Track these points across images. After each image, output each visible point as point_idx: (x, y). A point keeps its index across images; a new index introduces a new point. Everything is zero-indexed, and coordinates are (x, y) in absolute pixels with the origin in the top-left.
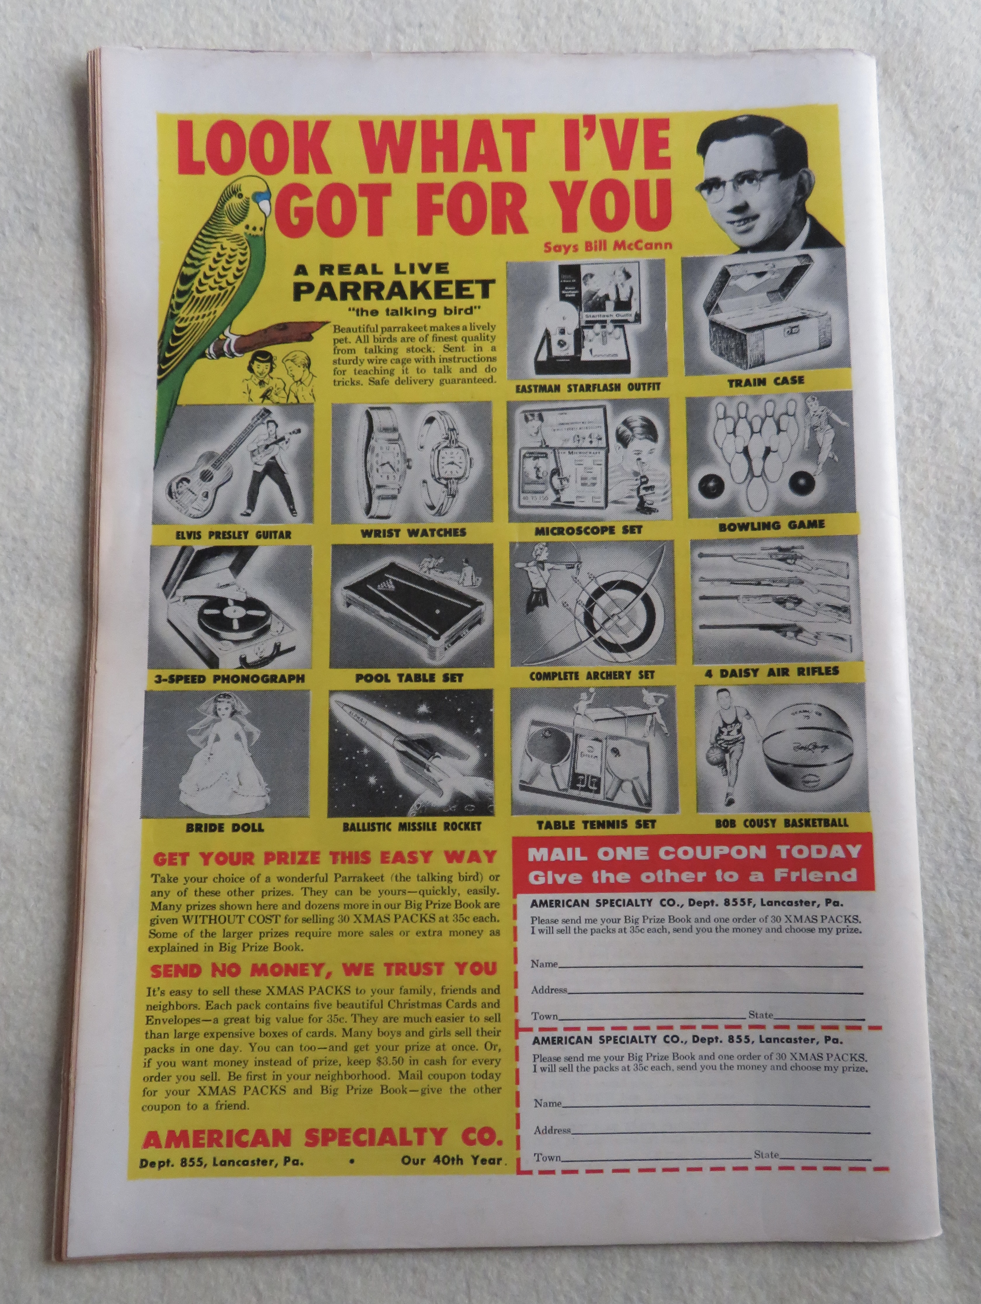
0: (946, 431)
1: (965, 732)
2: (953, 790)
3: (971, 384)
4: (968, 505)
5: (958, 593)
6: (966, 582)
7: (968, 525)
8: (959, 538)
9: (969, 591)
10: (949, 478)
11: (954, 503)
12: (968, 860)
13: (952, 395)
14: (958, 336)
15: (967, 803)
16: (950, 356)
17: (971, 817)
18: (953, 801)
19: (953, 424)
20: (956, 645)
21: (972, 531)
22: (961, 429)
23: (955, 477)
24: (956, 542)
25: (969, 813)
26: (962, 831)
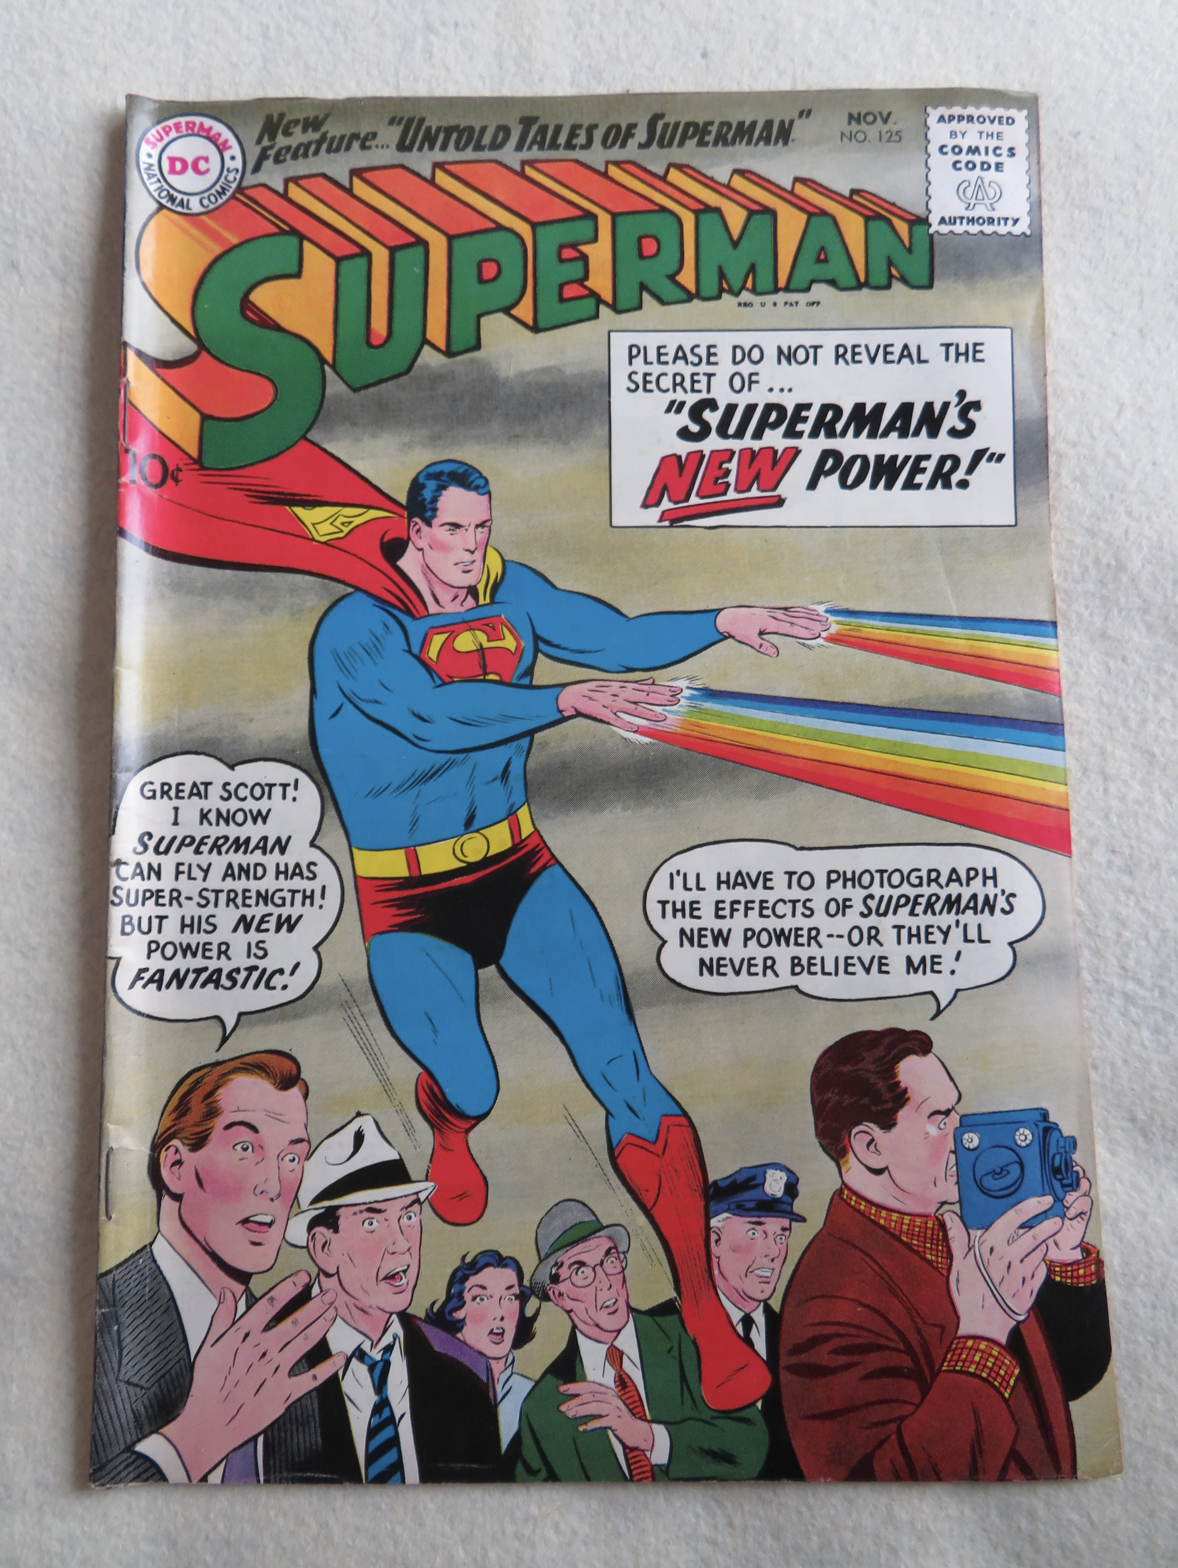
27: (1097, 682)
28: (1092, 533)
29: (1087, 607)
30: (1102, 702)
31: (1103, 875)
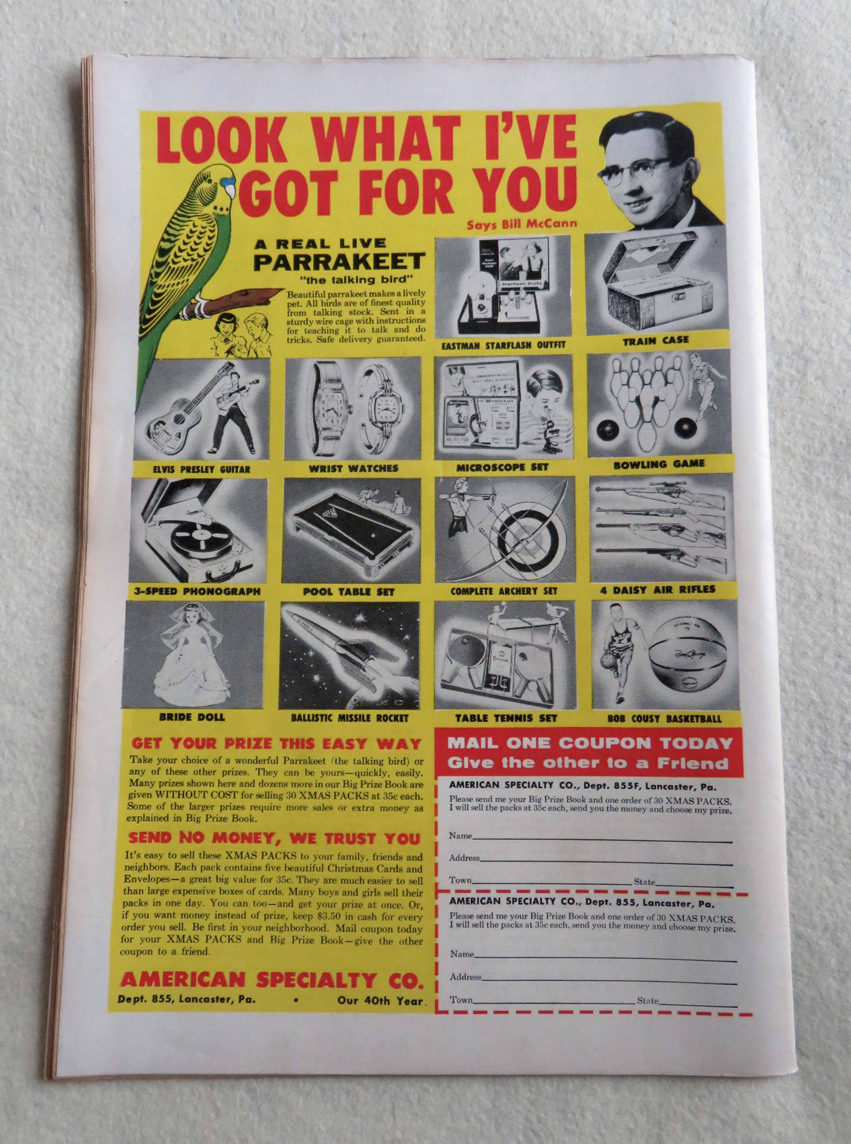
0: (811, 383)
1: (824, 642)
2: (813, 692)
3: (833, 344)
4: (829, 448)
5: (820, 523)
6: (827, 513)
7: (829, 465)
8: (821, 476)
9: (829, 521)
10: (813, 424)
11: (817, 445)
12: (825, 752)
13: (817, 353)
14: (823, 302)
15: (824, 703)
16: (815, 320)
17: (829, 716)
18: (812, 702)
19: (817, 378)
20: (817, 568)
21: (832, 470)
22: (824, 382)
23: (819, 423)
24: (818, 480)
25: (826, 712)
26: (820, 727)
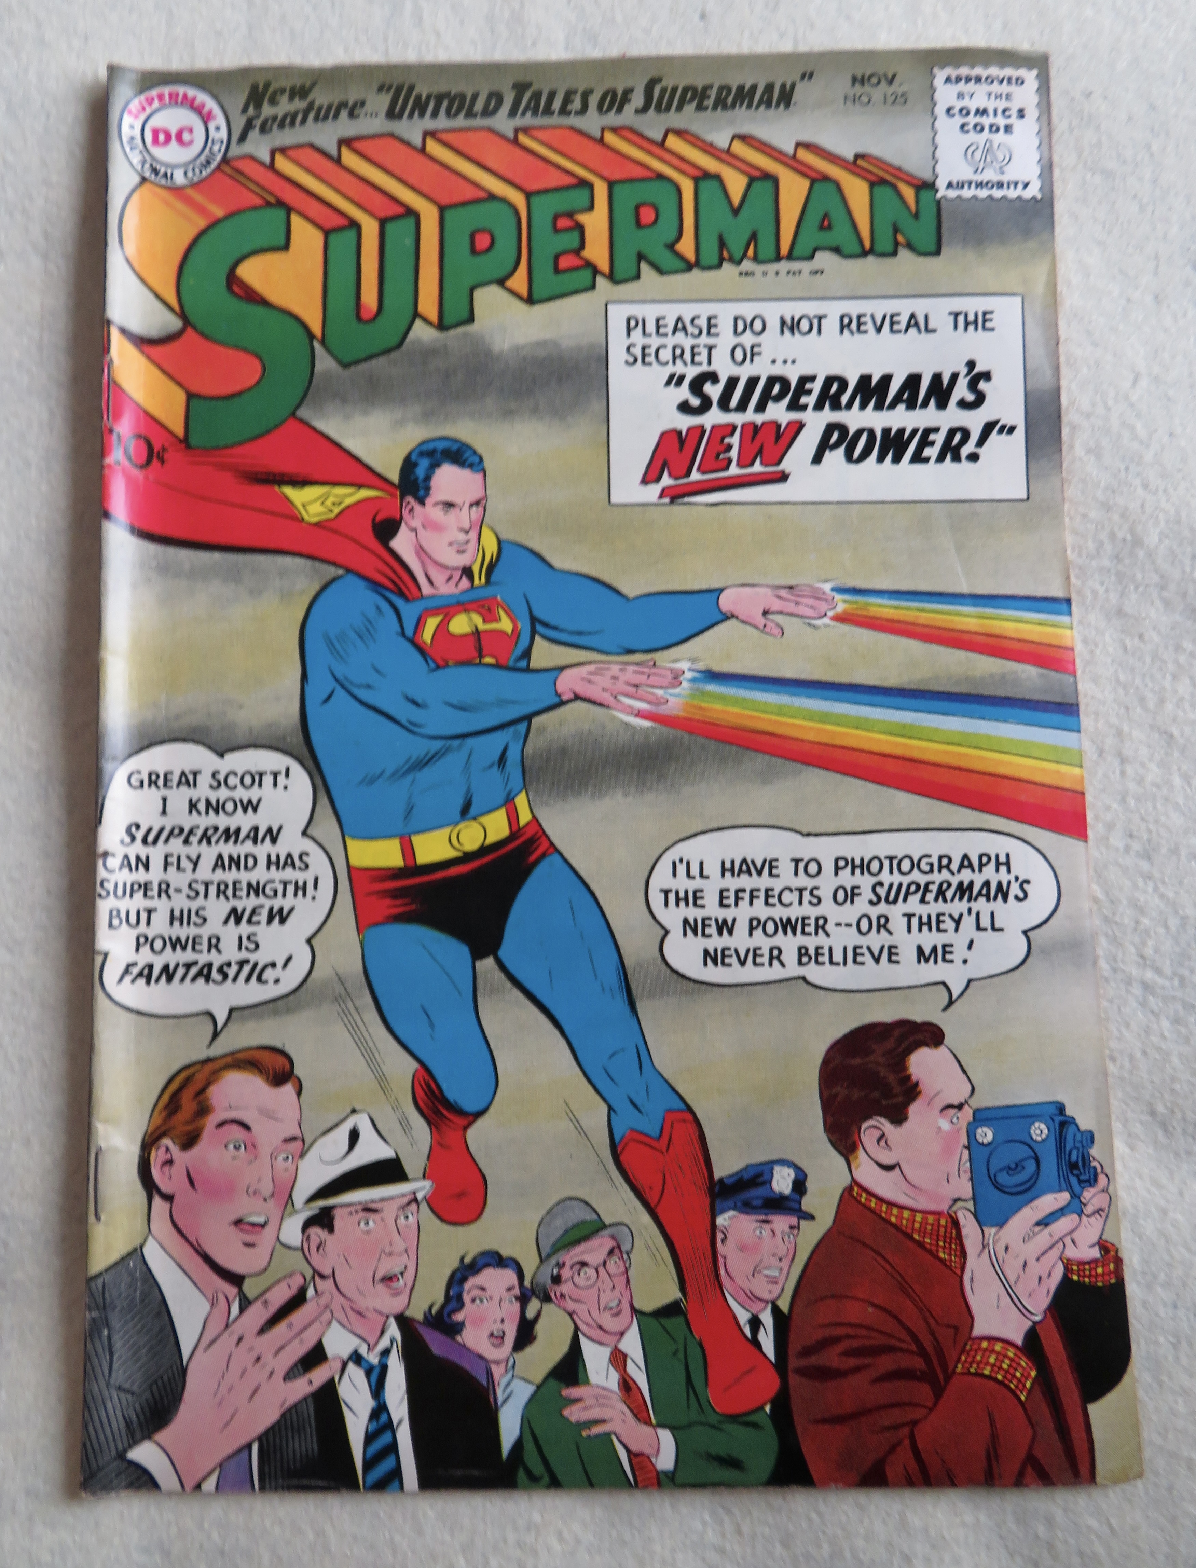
27: (1113, 661)
28: (1107, 507)
29: (1102, 584)
30: (1118, 681)
31: (1120, 860)
